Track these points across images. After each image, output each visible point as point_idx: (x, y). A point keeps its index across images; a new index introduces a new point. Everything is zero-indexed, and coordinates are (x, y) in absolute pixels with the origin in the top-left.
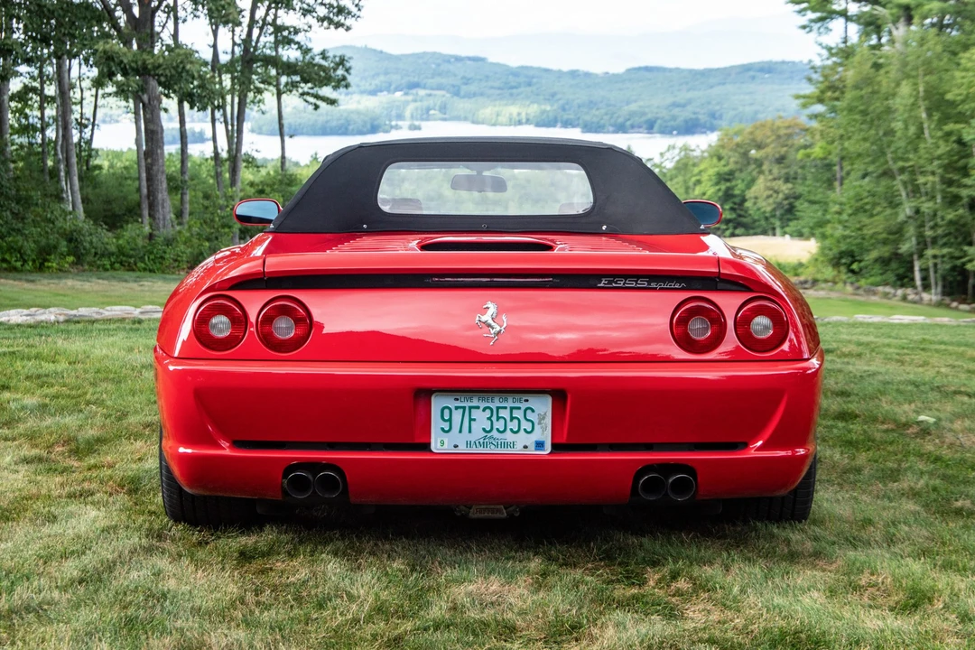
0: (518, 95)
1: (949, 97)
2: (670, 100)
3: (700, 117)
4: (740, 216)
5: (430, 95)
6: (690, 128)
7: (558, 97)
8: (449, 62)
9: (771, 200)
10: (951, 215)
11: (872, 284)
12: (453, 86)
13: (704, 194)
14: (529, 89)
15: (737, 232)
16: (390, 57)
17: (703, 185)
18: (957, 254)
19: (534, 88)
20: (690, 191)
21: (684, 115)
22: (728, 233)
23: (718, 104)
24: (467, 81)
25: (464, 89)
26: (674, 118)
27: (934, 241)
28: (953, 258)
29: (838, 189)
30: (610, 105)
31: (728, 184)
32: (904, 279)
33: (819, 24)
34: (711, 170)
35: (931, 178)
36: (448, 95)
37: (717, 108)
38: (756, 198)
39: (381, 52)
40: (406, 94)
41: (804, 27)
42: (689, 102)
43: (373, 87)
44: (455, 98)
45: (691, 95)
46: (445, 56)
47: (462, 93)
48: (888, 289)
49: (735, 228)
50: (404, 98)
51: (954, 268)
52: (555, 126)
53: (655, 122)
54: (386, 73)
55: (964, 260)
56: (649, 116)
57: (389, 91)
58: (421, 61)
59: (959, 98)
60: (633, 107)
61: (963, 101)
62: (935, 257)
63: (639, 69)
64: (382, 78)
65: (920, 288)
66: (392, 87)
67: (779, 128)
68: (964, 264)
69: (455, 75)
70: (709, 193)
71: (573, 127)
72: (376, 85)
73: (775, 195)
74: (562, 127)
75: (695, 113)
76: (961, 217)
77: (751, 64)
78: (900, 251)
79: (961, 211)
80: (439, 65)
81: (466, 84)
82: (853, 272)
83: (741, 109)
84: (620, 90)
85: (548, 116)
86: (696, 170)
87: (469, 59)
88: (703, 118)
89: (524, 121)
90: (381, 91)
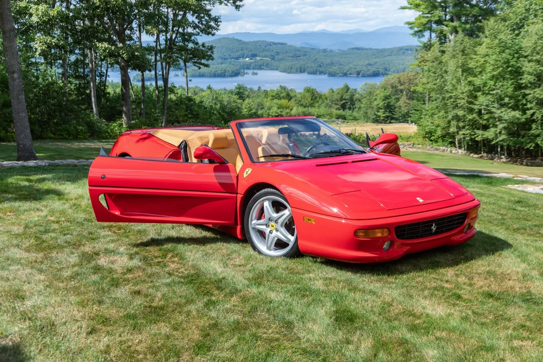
0: (300, 60)
1: (470, 66)
2: (367, 62)
3: (380, 70)
4: (393, 114)
5: (261, 60)
6: (376, 74)
7: (318, 60)
8: (270, 45)
9: (407, 108)
10: (470, 117)
11: (438, 146)
12: (272, 56)
13: (378, 105)
14: (305, 57)
15: (392, 121)
16: (244, 43)
17: (378, 100)
18: (473, 133)
19: (307, 57)
20: (372, 103)
21: (373, 69)
22: (388, 121)
23: (388, 64)
24: (278, 53)
25: (276, 57)
26: (369, 70)
27: (464, 127)
28: (470, 135)
29: (427, 105)
30: (341, 64)
31: (388, 100)
32: (452, 143)
33: (419, 33)
34: (381, 94)
35: (463, 101)
36: (269, 60)
37: (388, 66)
38: (400, 107)
39: (240, 41)
40: (251, 59)
41: (413, 35)
42: (376, 63)
43: (236, 56)
44: (273, 61)
45: (376, 60)
46: (268, 42)
47: (276, 59)
48: (444, 148)
49: (391, 120)
50: (250, 61)
51: (471, 139)
52: (316, 74)
53: (360, 72)
54: (242, 50)
55: (475, 136)
56: (358, 69)
57: (243, 58)
58: (257, 45)
59: (474, 66)
60: (351, 65)
61: (476, 68)
62: (464, 134)
63: (353, 49)
64: (240, 52)
65: (458, 148)
66: (245, 56)
67: (410, 76)
68: (475, 138)
69: (273, 51)
70: (381, 104)
71: (325, 74)
72: (238, 55)
73: (408, 105)
74: (319, 74)
75: (378, 68)
76: (474, 118)
77: (402, 47)
78: (449, 132)
79: (474, 115)
80: (266, 46)
81: (278, 55)
82: (431, 141)
83: (398, 66)
84: (345, 58)
85: (313, 69)
86: (375, 94)
87: (279, 43)
88: (381, 71)
89: (303, 71)
90: (240, 58)
